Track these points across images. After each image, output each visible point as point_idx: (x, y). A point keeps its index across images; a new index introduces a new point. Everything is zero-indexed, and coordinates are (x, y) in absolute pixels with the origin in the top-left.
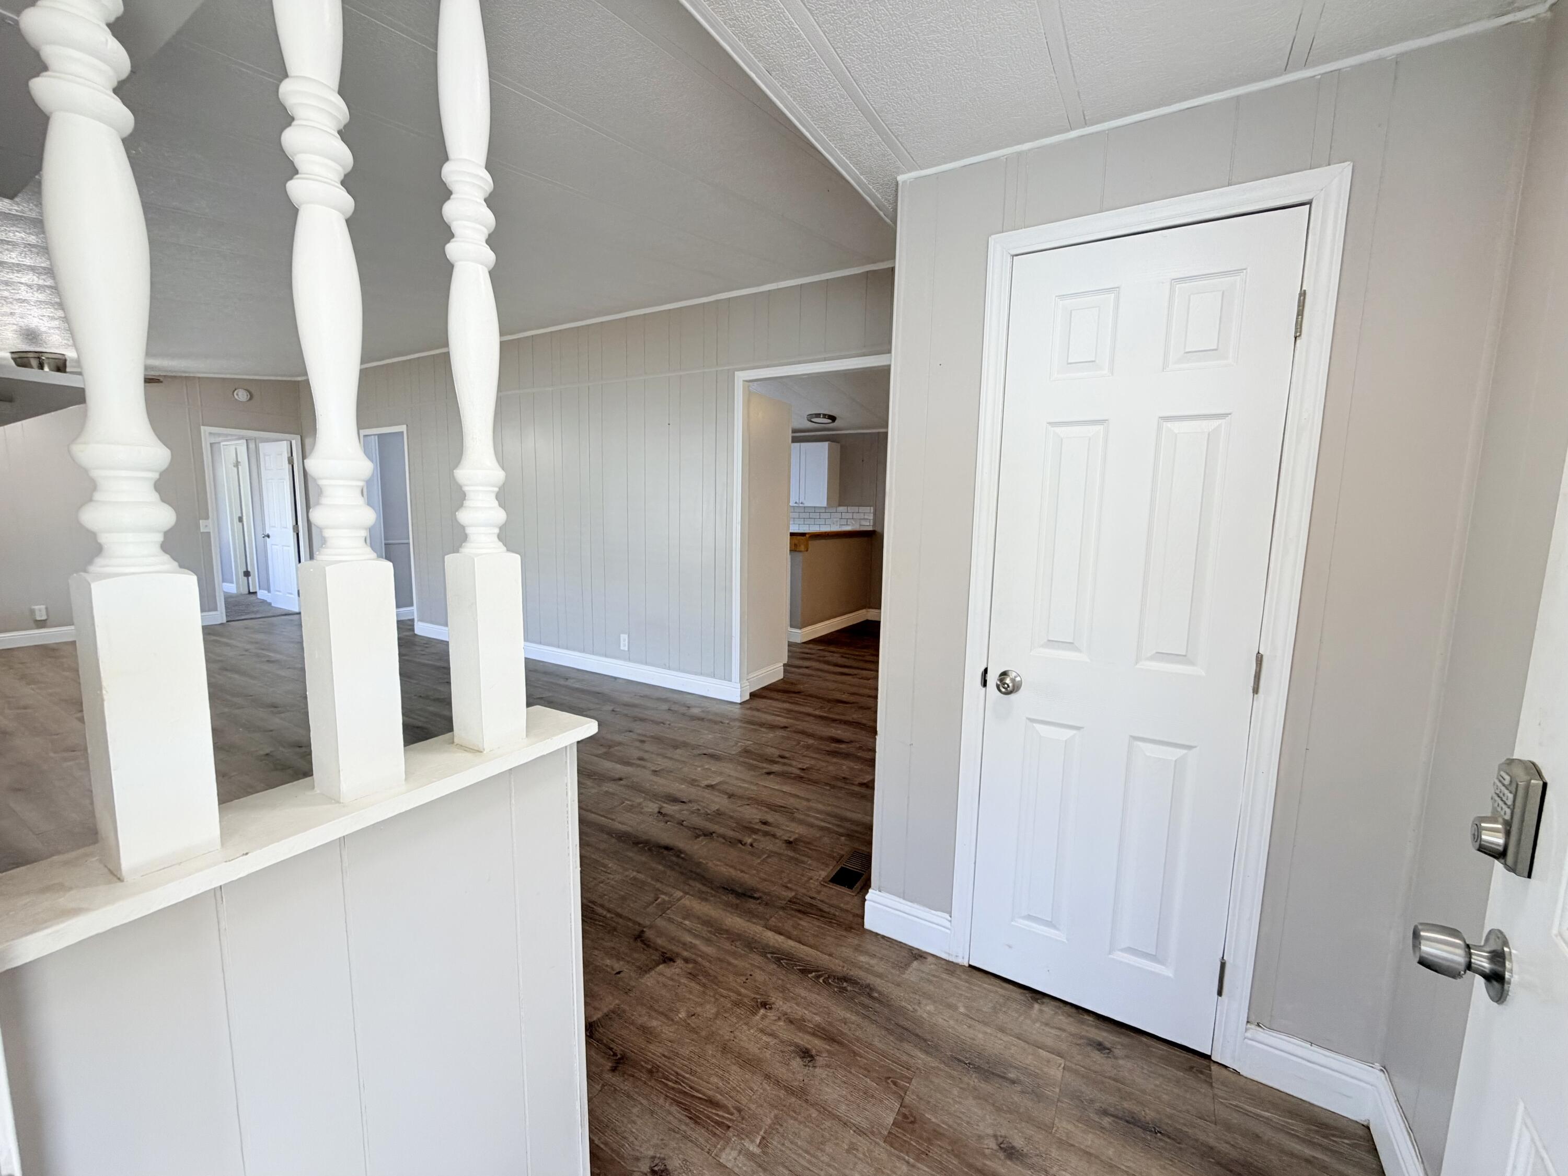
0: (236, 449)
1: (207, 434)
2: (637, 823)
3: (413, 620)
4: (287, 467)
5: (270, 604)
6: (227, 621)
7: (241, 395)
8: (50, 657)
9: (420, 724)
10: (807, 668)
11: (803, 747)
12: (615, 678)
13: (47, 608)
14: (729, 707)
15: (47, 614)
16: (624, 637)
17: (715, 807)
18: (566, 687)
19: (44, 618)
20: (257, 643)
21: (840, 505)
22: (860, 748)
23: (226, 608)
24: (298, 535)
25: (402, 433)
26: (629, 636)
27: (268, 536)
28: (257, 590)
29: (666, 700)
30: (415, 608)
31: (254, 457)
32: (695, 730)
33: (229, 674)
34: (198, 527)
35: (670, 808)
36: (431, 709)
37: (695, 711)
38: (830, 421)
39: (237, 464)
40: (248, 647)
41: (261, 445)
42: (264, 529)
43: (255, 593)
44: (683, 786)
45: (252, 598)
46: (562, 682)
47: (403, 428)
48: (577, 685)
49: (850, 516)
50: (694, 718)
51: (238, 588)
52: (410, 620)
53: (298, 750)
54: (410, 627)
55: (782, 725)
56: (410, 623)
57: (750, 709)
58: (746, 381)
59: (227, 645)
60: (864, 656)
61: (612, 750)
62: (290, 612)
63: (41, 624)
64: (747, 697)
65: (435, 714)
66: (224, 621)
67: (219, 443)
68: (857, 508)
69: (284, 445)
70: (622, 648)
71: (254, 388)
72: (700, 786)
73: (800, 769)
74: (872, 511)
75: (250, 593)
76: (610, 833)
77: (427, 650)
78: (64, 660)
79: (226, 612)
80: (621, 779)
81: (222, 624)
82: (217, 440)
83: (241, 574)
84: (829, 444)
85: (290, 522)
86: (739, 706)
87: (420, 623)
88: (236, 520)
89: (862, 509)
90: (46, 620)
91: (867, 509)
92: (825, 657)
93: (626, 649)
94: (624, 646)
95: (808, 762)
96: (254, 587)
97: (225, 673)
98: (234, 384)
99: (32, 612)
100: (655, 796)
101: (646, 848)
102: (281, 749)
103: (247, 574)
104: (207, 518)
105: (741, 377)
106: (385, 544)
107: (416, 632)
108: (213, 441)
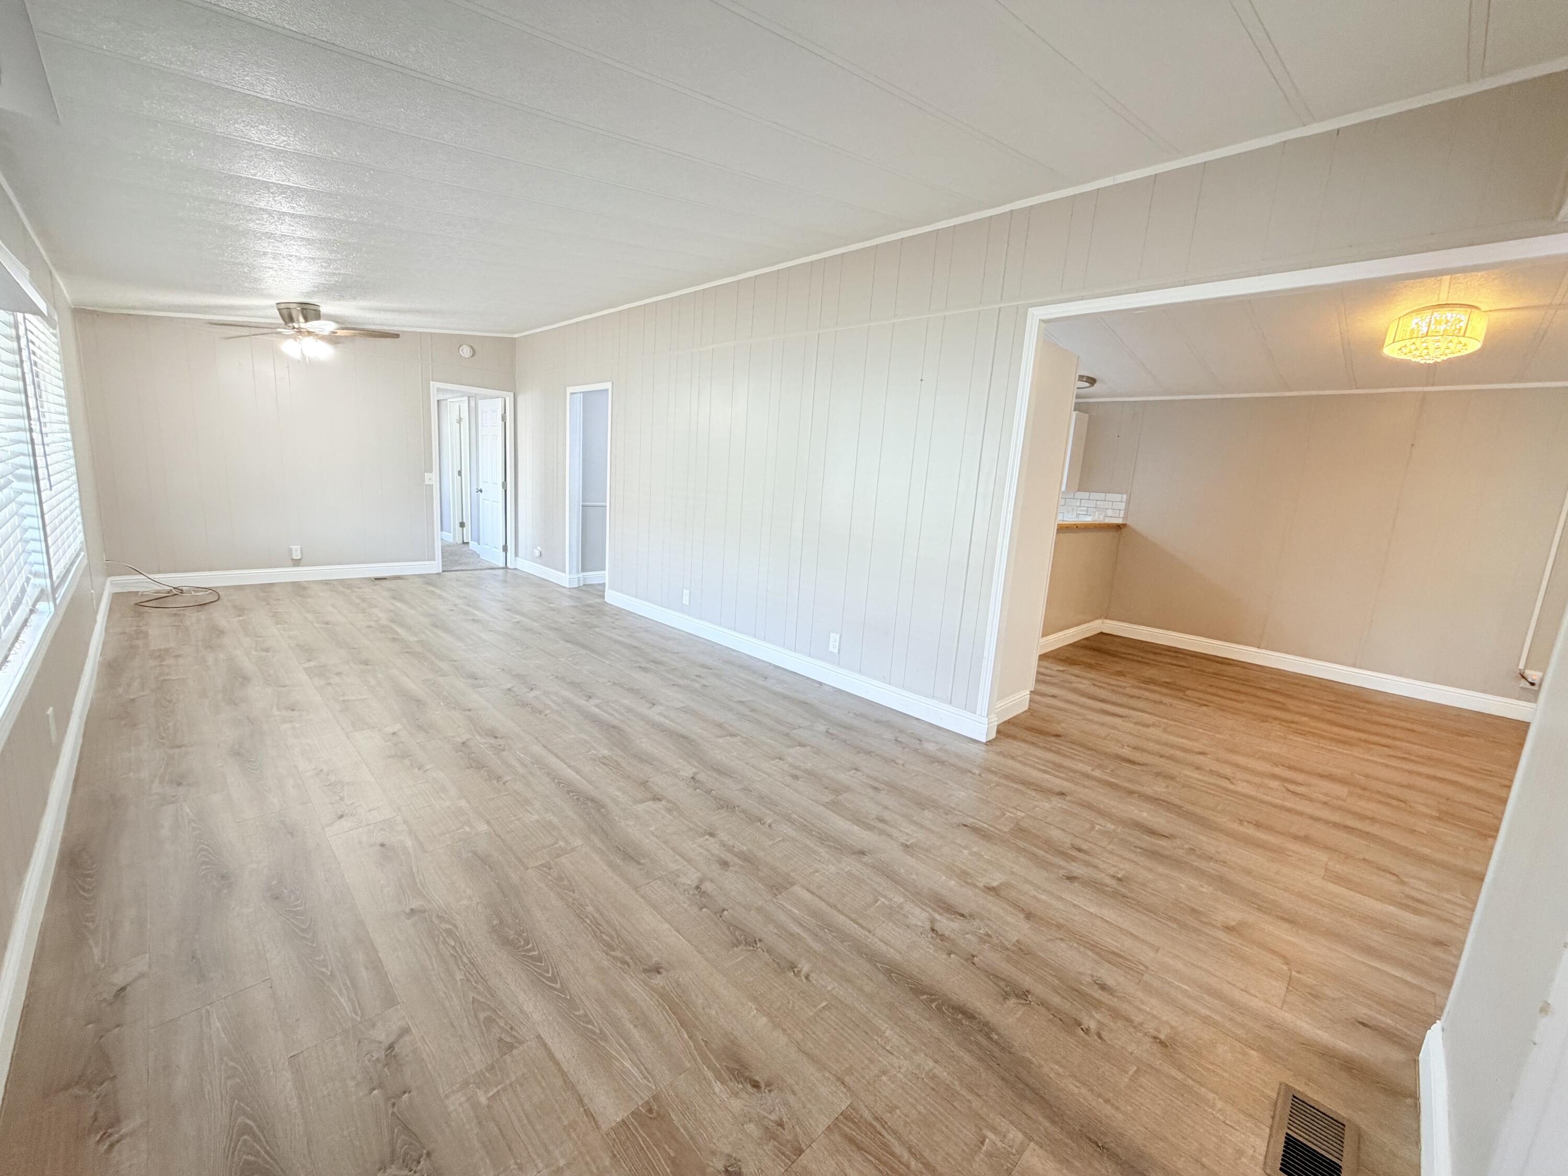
0: (460, 406)
1: (435, 389)
2: (908, 947)
3: (604, 584)
4: (500, 423)
5: (479, 556)
6: (443, 571)
7: (466, 352)
8: (300, 596)
9: (615, 722)
10: (1054, 696)
11: (1099, 831)
12: (821, 684)
13: (301, 549)
14: (973, 748)
15: (302, 553)
16: (834, 637)
17: (1014, 937)
18: (765, 688)
19: (299, 557)
20: (465, 598)
21: (1079, 490)
22: (1192, 850)
23: (443, 557)
24: (506, 491)
25: (607, 390)
26: (841, 636)
27: (481, 491)
28: (470, 541)
29: (887, 724)
30: (607, 572)
31: (473, 412)
32: (938, 780)
33: (440, 632)
34: (424, 480)
35: (946, 924)
36: (625, 702)
37: (931, 747)
38: (1088, 385)
39: (460, 421)
40: (458, 601)
41: (480, 402)
42: (478, 484)
43: (468, 543)
44: (953, 882)
45: (465, 548)
46: (760, 682)
47: (608, 385)
48: (778, 688)
49: (1093, 504)
50: (933, 760)
51: (454, 537)
52: (600, 585)
53: (493, 741)
54: (600, 593)
55: (1057, 789)
56: (600, 588)
57: (1001, 754)
58: (1045, 321)
59: (440, 597)
60: (1125, 687)
61: (840, 797)
62: (496, 566)
63: (297, 563)
64: (993, 735)
65: (630, 710)
66: (440, 571)
67: (446, 400)
68: (1104, 495)
69: (500, 402)
70: (831, 649)
71: (476, 345)
72: (976, 886)
73: (1114, 877)
74: (1124, 500)
75: (464, 543)
76: (873, 958)
77: (617, 623)
78: (309, 600)
79: (443, 562)
80: (863, 853)
81: (438, 574)
82: (446, 396)
83: (458, 525)
84: (1077, 414)
85: (501, 479)
86: (983, 748)
87: (610, 591)
88: (456, 474)
89: (1110, 496)
90: (300, 559)
91: (1117, 497)
92: (1071, 683)
93: (836, 651)
94: (833, 648)
95: (1124, 869)
96: (467, 538)
97: (435, 630)
98: (460, 340)
99: (290, 550)
100: (917, 895)
101: (933, 1005)
102: (478, 737)
103: (462, 525)
104: (431, 472)
105: (1037, 314)
106: (583, 506)
107: (606, 600)
108: (441, 397)
